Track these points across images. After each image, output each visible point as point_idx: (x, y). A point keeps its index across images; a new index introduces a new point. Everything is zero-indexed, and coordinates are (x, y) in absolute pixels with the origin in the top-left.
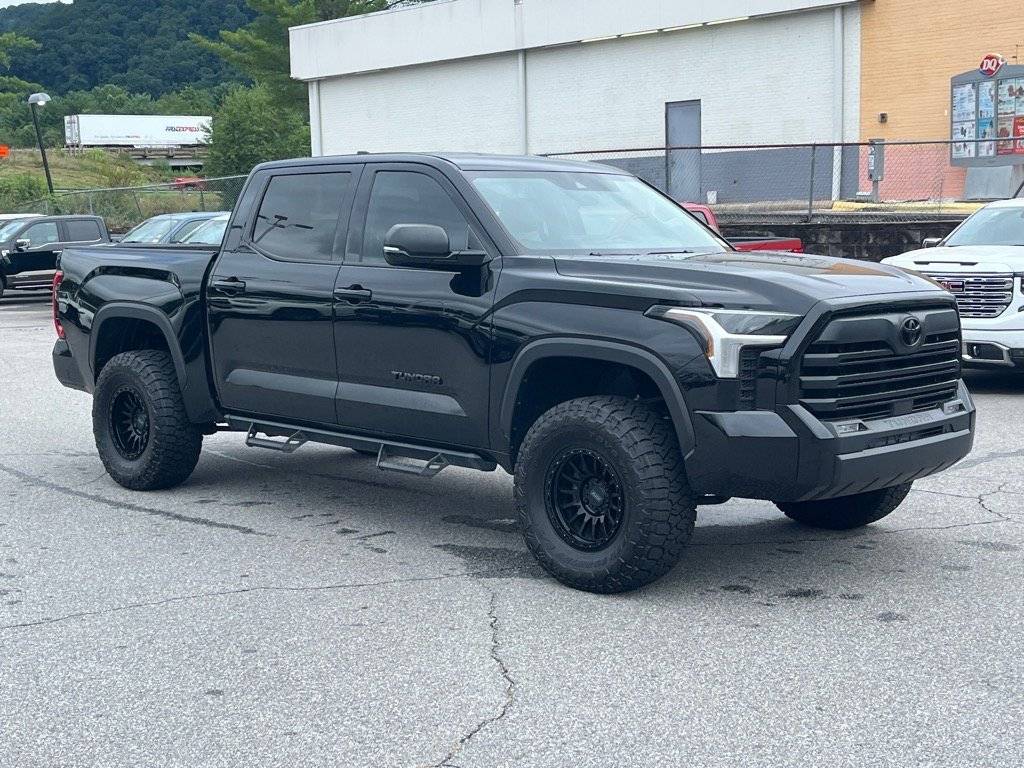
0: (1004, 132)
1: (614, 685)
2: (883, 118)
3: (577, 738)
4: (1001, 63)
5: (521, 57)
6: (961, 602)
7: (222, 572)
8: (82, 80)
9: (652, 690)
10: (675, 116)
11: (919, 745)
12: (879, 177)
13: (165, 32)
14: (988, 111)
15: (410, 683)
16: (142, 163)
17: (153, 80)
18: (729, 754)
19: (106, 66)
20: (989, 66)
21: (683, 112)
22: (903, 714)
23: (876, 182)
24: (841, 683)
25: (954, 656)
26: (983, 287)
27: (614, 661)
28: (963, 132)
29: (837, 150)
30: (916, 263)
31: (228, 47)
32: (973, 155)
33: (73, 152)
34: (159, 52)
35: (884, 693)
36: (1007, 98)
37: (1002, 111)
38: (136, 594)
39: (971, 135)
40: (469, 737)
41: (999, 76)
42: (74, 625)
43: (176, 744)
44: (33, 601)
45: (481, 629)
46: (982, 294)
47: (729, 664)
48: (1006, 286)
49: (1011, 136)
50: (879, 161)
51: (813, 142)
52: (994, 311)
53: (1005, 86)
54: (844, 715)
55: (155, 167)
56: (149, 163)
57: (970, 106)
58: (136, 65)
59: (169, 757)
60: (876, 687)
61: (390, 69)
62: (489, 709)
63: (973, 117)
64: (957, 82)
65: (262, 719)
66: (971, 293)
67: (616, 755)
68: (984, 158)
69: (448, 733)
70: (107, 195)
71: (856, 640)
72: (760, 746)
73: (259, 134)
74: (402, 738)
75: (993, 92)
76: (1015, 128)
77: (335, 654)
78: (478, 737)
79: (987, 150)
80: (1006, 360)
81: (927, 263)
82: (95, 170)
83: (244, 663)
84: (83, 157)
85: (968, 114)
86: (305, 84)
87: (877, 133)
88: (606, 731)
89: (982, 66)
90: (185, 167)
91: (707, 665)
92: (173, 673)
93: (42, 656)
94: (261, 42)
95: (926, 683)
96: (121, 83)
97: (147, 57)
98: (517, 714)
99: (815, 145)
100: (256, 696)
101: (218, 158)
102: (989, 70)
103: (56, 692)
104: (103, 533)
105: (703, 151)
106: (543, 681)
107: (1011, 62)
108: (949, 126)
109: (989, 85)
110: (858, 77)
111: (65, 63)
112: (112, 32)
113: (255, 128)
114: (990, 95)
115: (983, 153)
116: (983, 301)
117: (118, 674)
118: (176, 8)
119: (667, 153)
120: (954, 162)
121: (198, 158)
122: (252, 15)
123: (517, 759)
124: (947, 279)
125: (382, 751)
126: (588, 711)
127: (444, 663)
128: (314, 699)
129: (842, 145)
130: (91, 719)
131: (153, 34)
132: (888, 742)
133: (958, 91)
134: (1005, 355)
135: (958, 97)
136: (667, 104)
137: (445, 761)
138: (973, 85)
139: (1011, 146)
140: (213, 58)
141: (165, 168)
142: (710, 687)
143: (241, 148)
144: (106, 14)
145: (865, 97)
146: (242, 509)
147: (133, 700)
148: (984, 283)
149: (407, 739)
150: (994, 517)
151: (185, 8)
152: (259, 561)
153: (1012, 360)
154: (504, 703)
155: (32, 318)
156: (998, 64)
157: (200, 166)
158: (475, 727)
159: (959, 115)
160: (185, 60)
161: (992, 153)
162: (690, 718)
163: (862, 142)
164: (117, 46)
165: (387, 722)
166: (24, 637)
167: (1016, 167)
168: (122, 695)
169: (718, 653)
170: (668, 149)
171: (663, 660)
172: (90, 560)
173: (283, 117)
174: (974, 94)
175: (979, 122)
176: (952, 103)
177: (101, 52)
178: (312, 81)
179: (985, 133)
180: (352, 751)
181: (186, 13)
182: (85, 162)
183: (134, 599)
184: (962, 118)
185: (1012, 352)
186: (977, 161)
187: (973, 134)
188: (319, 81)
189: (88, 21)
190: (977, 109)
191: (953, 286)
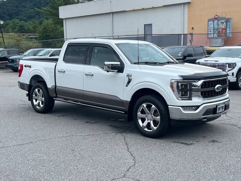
0: (220, 32)
1: (157, 158)
2: (193, 28)
3: (152, 170)
4: (219, 16)
6: (228, 138)
7: (62, 132)
8: (9, 18)
9: (166, 159)
10: (147, 27)
11: (228, 171)
12: (192, 41)
13: (27, 7)
14: (216, 27)
15: (111, 158)
16: (23, 37)
17: (25, 18)
18: (187, 174)
19: (14, 15)
20: (216, 17)
21: (148, 27)
22: (223, 164)
23: (191, 42)
24: (207, 157)
25: (230, 150)
26: (220, 66)
27: (156, 152)
28: (210, 31)
29: (182, 36)
30: (205, 61)
31: (44, 11)
32: (213, 36)
33: (7, 34)
34: (26, 12)
35: (217, 159)
36: (220, 24)
37: (219, 27)
38: (43, 137)
39: (212, 32)
40: (128, 170)
41: (218, 19)
42: (31, 145)
43: (62, 173)
44: (20, 139)
45: (124, 145)
47: (182, 153)
48: (225, 66)
49: (221, 33)
50: (192, 38)
51: (178, 34)
53: (220, 22)
54: (210, 164)
55: (26, 38)
56: (25, 37)
57: (212, 26)
58: (21, 14)
59: (61, 176)
60: (215, 157)
61: (82, 16)
62: (131, 164)
63: (213, 28)
64: (209, 20)
65: (80, 167)
67: (162, 174)
68: (215, 37)
69: (123, 169)
70: (16, 44)
71: (208, 147)
72: (194, 172)
73: (50, 30)
74: (113, 171)
75: (217, 23)
76: (222, 31)
77: (92, 151)
78: (130, 170)
79: (216, 35)
81: (207, 61)
82: (13, 38)
83: (72, 153)
84: (10, 35)
86: (62, 20)
87: (191, 32)
88: (158, 169)
89: (215, 17)
90: (33, 38)
91: (176, 153)
92: (57, 156)
93: (26, 152)
94: (51, 10)
95: (226, 157)
96: (18, 18)
97: (23, 13)
98: (137, 165)
99: (179, 34)
100: (77, 161)
101: (41, 36)
102: (216, 18)
103: (31, 161)
104: (32, 123)
105: (153, 35)
106: (141, 157)
107: (221, 16)
108: (207, 30)
109: (216, 21)
110: (187, 19)
111: (5, 14)
112: (15, 7)
113: (49, 29)
114: (216, 23)
115: (215, 36)
117: (44, 156)
118: (30, 2)
119: (145, 36)
120: (208, 38)
121: (37, 36)
122: (47, 3)
123: (140, 175)
124: (212, 64)
125: (109, 174)
126: (153, 164)
127: (118, 153)
128: (90, 162)
129: (184, 34)
130: (41, 167)
131: (25, 7)
132: (221, 170)
133: (209, 23)
136: (145, 25)
137: (124, 176)
138: (213, 21)
139: (221, 35)
140: (38, 13)
141: (28, 38)
142: (179, 158)
143: (46, 34)
144: (14, 3)
145: (188, 23)
146: (62, 117)
147: (49, 162)
148: (220, 65)
149: (114, 171)
150: (230, 118)
151: (32, 2)
152: (69, 129)
154: (134, 162)
155: (2, 72)
156: (218, 17)
157: (37, 38)
158: (129, 168)
160: (32, 13)
161: (217, 36)
162: (176, 165)
163: (188, 34)
164: (16, 10)
165: (109, 167)
166: (20, 148)
167: (222, 39)
168: (46, 161)
169: (178, 150)
170: (145, 35)
171: (166, 152)
172: (31, 129)
173: (56, 27)
174: (213, 23)
175: (214, 29)
176: (208, 25)
177: (13, 11)
178: (64, 19)
179: (215, 32)
180: (103, 174)
181: (32, 3)
182: (10, 37)
183: (43, 138)
184: (210, 28)
186: (214, 38)
187: (213, 32)
188: (66, 19)
189: (10, 5)
190: (214, 26)
191: (213, 66)
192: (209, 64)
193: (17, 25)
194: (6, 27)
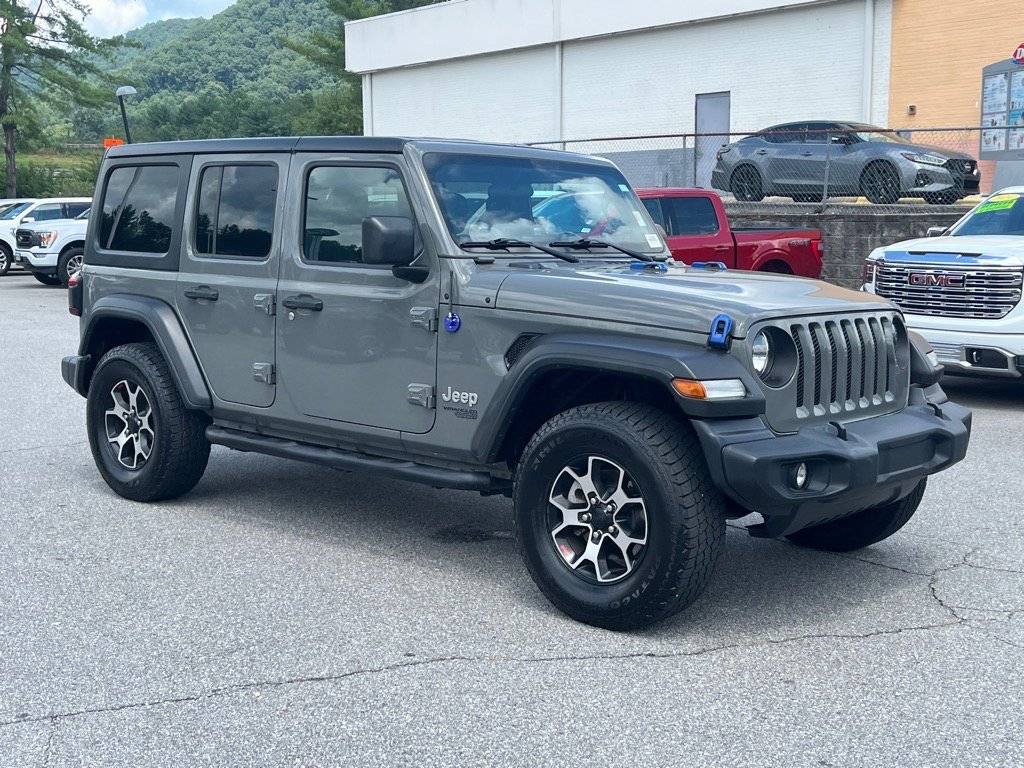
2: (912, 109)
5: (558, 48)
8: (218, 86)
10: (704, 104)
14: (1021, 101)
19: (240, 75)
21: (714, 101)
26: (986, 282)
32: (1003, 148)
46: (985, 290)
48: (1013, 283)
52: (999, 311)
57: (1002, 97)
58: (266, 73)
61: (437, 62)
63: (1004, 108)
64: (989, 72)
66: (973, 289)
68: (1015, 151)
79: (1018, 142)
80: (1011, 370)
81: (923, 253)
85: (1000, 105)
89: (1015, 55)
97: (275, 67)
108: (979, 118)
109: (1021, 75)
110: (888, 67)
112: (245, 44)
115: (1014, 146)
116: (986, 298)
120: (983, 155)
124: (947, 272)
133: (990, 82)
134: (1010, 362)
135: (990, 87)
136: (697, 95)
138: (1006, 75)
145: (894, 88)
148: (987, 278)
153: (1018, 369)
159: (990, 107)
160: (309, 70)
174: (1006, 85)
175: (1010, 114)
176: (983, 95)
177: (235, 61)
178: (364, 74)
184: (993, 110)
185: (1018, 359)
186: (1007, 154)
188: (372, 74)
189: (226, 35)
190: (1009, 100)
191: (952, 281)
192: (931, 271)
193: (243, 112)
194: (200, 123)
